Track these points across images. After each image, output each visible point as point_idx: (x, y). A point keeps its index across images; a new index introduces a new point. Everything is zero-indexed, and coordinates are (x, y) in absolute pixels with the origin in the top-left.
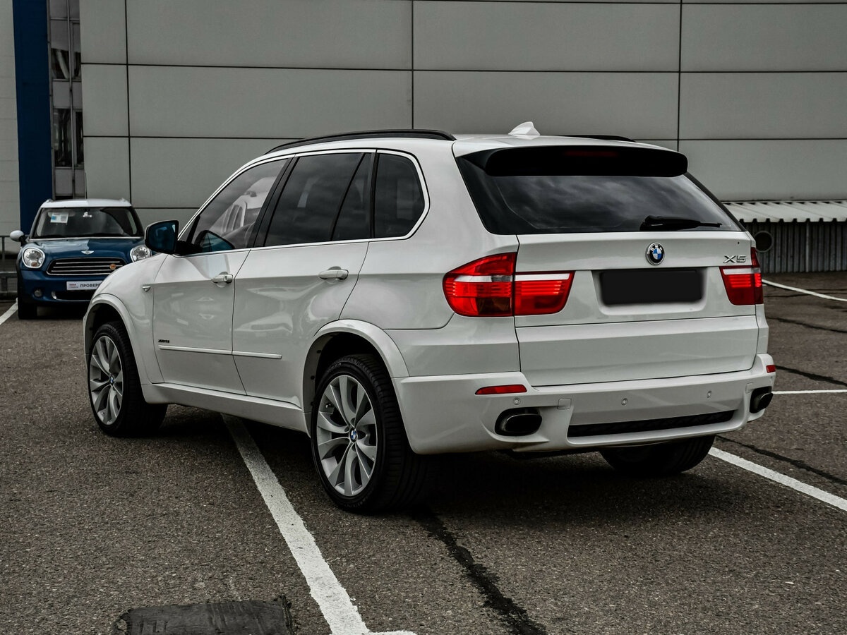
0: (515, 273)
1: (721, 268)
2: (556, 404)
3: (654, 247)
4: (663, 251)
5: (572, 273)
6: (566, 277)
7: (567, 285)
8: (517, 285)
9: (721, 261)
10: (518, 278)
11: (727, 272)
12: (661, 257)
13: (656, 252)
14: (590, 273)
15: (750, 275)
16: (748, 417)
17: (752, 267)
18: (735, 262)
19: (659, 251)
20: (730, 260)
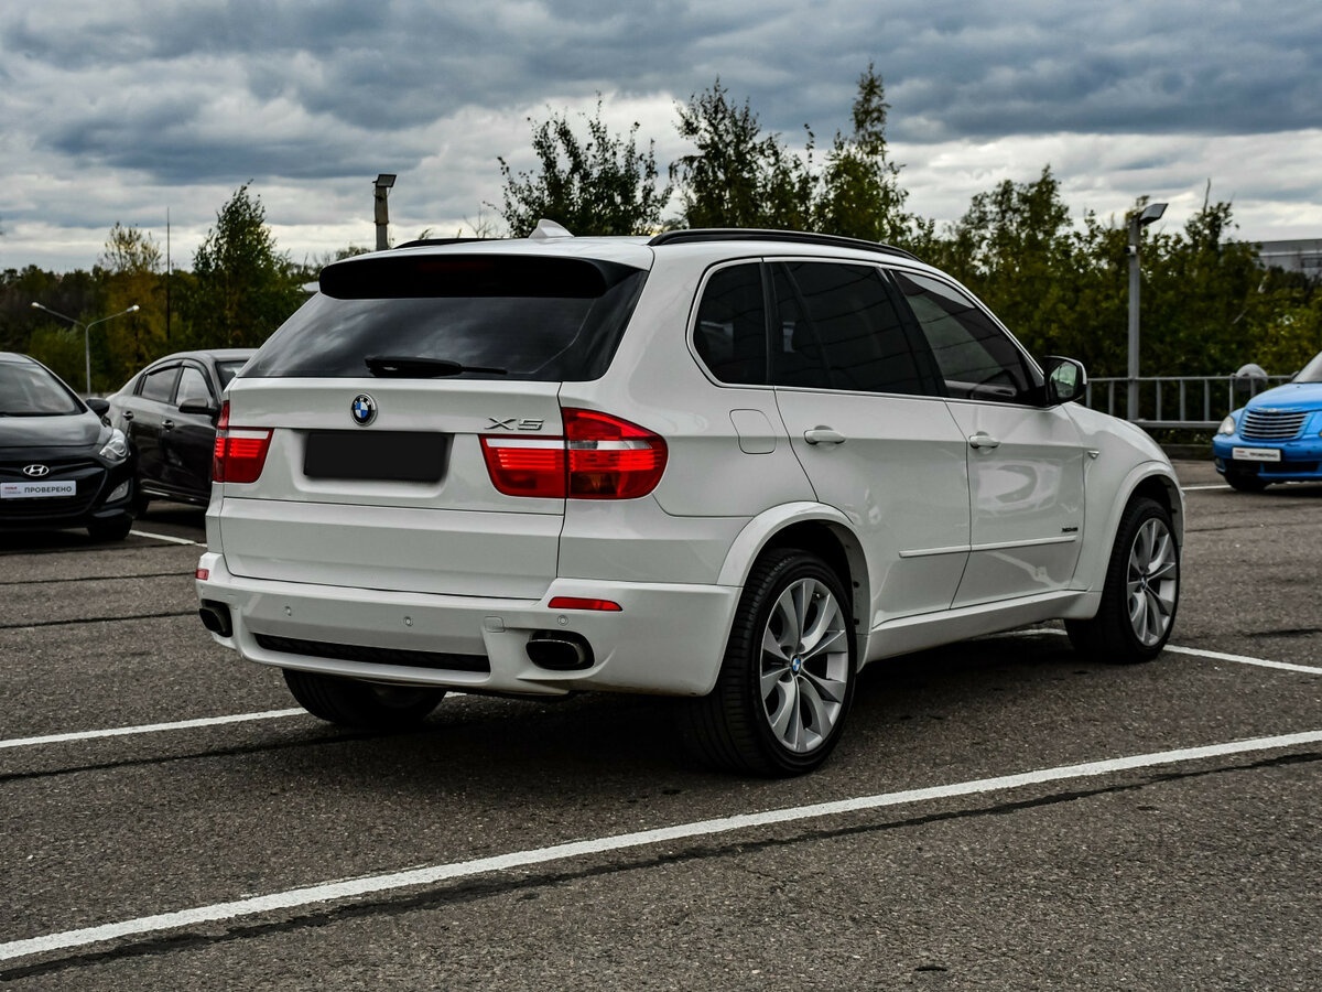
0: (228, 428)
1: (483, 437)
3: (358, 400)
4: (370, 407)
5: (271, 430)
7: (266, 444)
8: (231, 444)
9: (483, 426)
10: (232, 434)
11: (491, 443)
12: (370, 415)
13: (360, 407)
15: (557, 451)
16: (520, 671)
17: (564, 438)
18: (514, 429)
19: (364, 406)
20: (500, 425)
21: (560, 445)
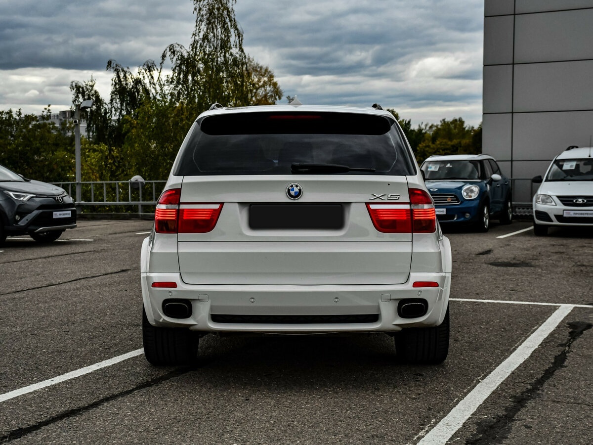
0: (179, 204)
1: (367, 204)
2: (197, 298)
3: (292, 186)
4: (300, 190)
5: (222, 204)
6: (217, 207)
7: (217, 213)
8: (180, 212)
9: (369, 198)
10: (182, 207)
11: (372, 207)
12: (299, 194)
13: (293, 190)
14: (237, 205)
15: (406, 210)
16: (394, 320)
17: (410, 203)
18: (385, 199)
19: (296, 190)
20: (378, 197)
21: (407, 207)
